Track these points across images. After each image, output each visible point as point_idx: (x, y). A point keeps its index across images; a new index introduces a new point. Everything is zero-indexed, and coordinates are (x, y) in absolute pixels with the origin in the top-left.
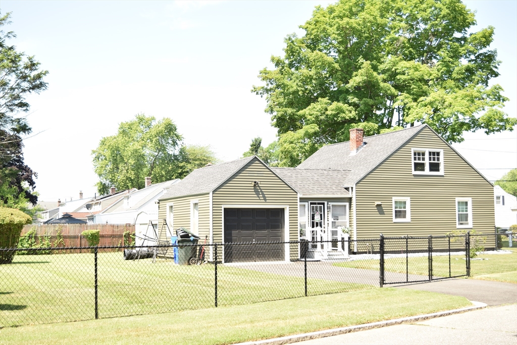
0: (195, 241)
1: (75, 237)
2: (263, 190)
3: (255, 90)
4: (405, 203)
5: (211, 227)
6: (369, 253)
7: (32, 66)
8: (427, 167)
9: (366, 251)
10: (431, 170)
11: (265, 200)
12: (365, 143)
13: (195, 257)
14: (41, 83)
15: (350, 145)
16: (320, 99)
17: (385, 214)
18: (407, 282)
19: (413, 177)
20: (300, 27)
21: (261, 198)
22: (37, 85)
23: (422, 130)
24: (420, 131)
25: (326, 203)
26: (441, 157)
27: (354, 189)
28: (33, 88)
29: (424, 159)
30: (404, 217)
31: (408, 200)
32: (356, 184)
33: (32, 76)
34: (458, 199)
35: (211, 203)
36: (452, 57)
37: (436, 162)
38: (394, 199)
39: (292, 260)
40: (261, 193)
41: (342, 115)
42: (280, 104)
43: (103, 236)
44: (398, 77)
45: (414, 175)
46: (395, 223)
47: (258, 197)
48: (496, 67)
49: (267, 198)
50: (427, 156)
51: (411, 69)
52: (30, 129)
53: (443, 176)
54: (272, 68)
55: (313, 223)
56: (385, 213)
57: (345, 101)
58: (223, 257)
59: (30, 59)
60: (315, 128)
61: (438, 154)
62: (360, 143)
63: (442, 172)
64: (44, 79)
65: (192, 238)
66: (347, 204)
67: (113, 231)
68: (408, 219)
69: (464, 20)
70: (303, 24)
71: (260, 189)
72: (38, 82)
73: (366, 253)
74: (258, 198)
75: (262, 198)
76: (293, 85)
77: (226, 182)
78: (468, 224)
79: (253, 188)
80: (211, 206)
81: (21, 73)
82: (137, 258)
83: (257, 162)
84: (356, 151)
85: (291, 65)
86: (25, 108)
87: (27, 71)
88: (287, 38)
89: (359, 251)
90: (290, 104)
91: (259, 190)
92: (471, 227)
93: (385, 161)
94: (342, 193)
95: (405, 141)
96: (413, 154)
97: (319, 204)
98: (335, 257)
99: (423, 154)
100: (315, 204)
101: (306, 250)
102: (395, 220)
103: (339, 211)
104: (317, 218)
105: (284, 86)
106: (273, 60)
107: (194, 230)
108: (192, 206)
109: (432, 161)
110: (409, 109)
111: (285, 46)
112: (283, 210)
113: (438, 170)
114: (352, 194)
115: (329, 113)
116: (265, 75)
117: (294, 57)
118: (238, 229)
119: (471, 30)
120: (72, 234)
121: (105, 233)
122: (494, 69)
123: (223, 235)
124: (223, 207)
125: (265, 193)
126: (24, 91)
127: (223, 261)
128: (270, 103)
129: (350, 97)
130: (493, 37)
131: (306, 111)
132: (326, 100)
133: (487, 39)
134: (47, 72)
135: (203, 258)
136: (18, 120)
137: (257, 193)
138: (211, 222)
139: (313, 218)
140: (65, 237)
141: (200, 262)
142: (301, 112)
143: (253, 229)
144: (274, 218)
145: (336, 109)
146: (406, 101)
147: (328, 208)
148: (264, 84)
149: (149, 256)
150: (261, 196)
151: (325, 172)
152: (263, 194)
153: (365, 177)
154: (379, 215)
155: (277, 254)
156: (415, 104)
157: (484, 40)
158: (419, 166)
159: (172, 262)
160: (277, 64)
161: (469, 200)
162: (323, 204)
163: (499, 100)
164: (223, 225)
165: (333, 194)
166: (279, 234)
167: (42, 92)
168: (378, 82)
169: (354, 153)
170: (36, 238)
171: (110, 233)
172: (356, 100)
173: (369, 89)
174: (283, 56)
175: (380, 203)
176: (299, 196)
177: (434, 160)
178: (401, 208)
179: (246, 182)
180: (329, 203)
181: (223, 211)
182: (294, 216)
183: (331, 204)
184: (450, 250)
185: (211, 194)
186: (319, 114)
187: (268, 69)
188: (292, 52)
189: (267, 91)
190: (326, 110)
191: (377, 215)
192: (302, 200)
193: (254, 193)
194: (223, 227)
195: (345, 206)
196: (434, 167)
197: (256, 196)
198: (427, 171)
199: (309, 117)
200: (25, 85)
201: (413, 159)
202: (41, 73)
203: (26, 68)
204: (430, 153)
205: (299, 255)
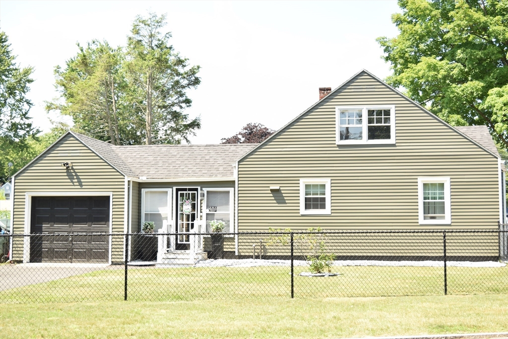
2: (78, 174)
4: (323, 186)
5: (12, 219)
7: (181, 62)
8: (365, 133)
9: (251, 254)
10: (372, 137)
11: (81, 185)
14: (197, 79)
17: (286, 203)
19: (337, 149)
21: (75, 184)
22: (194, 81)
23: (355, 79)
24: (351, 81)
25: (199, 188)
26: (392, 116)
27: (236, 169)
28: (191, 84)
29: (360, 121)
30: (323, 206)
31: (327, 182)
32: (239, 162)
33: (185, 72)
34: (421, 180)
35: (13, 190)
37: (383, 124)
39: (115, 264)
40: (75, 177)
45: (339, 146)
46: (303, 216)
47: (72, 182)
49: (83, 184)
50: (365, 117)
53: (393, 145)
56: (287, 201)
58: (25, 256)
61: (387, 113)
63: (394, 139)
65: (3, 233)
66: (230, 190)
68: (327, 211)
71: (75, 172)
72: (194, 78)
73: (251, 257)
74: (71, 184)
75: (77, 184)
78: (443, 218)
79: (65, 171)
80: (13, 194)
83: (72, 139)
89: (242, 254)
91: (74, 174)
92: (449, 223)
96: (338, 116)
97: (190, 190)
99: (358, 115)
100: (185, 190)
102: (304, 212)
103: (217, 199)
104: (187, 209)
109: (374, 124)
112: (106, 199)
113: (389, 137)
118: (51, 222)
123: (26, 229)
124: (31, 195)
125: (80, 177)
127: (27, 260)
137: (71, 177)
138: (12, 213)
143: (69, 222)
144: (98, 208)
147: (203, 195)
150: (76, 180)
152: (78, 179)
153: (255, 151)
154: (277, 205)
161: (446, 181)
162: (196, 190)
164: (27, 217)
166: (104, 229)
175: (278, 188)
178: (317, 194)
179: (56, 164)
180: (203, 189)
181: (30, 200)
182: (119, 206)
183: (205, 190)
185: (13, 179)
191: (273, 205)
193: (67, 177)
194: (26, 220)
195: (228, 192)
196: (379, 132)
197: (69, 181)
198: (363, 139)
201: (337, 122)
204: (371, 113)
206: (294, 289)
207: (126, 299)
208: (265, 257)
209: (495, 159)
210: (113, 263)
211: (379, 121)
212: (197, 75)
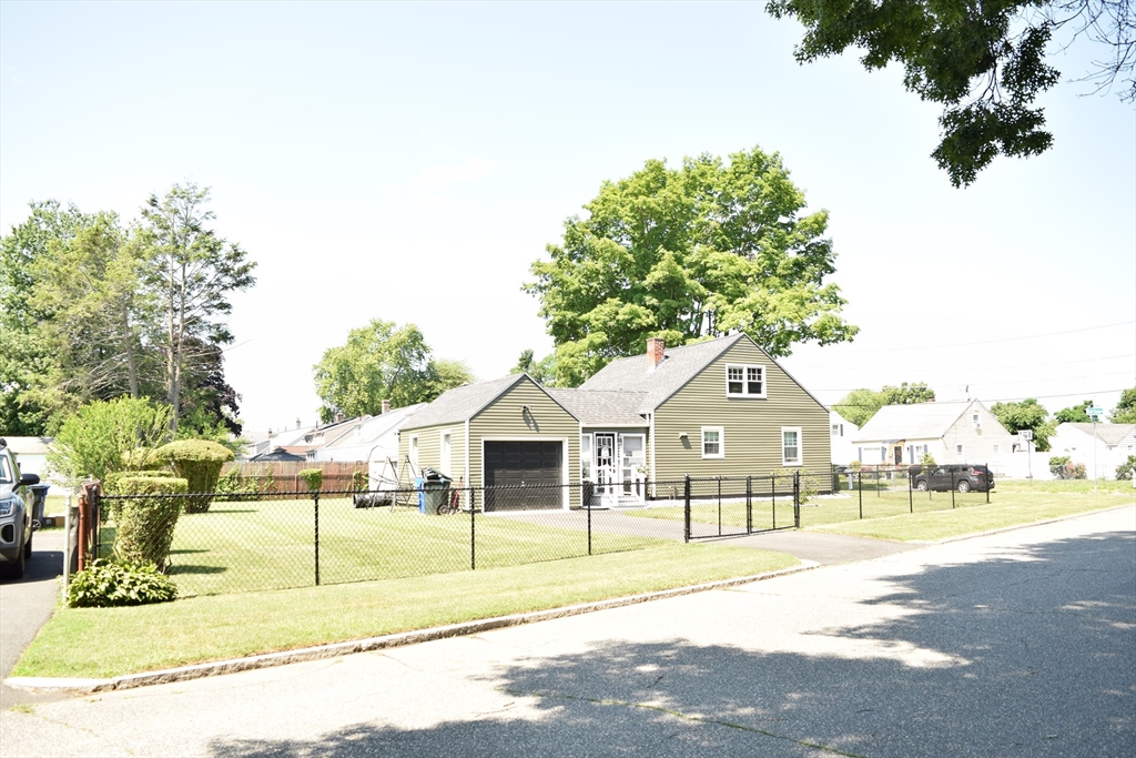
0: (447, 484)
1: (290, 478)
2: (535, 418)
3: (525, 288)
4: (717, 434)
5: (467, 466)
6: (672, 498)
7: (236, 256)
8: (745, 388)
9: (667, 495)
10: (750, 391)
12: (667, 357)
13: (446, 504)
14: (247, 278)
15: (648, 358)
16: (609, 299)
17: (691, 448)
18: (720, 535)
19: (727, 400)
20: (583, 207)
21: (532, 428)
22: (242, 280)
23: (739, 340)
24: (736, 342)
25: (616, 434)
26: (763, 374)
27: (652, 416)
28: (237, 285)
29: (741, 378)
30: (717, 452)
31: (721, 430)
32: (655, 410)
33: (236, 268)
34: (784, 429)
35: (467, 434)
36: (776, 248)
37: (757, 381)
38: (704, 429)
39: (572, 509)
40: (532, 421)
41: (639, 321)
42: (558, 307)
43: (326, 477)
44: (709, 272)
45: (729, 398)
46: (704, 459)
47: (529, 426)
48: (832, 261)
49: (540, 428)
50: (745, 374)
51: (725, 262)
52: (232, 338)
53: (764, 399)
54: (548, 260)
55: (599, 460)
56: (692, 446)
57: (641, 303)
58: (483, 505)
59: (233, 247)
60: (601, 337)
61: (759, 371)
62: (660, 357)
63: (763, 394)
64: (251, 273)
65: (442, 480)
66: (644, 435)
67: (340, 471)
68: (721, 454)
69: (792, 201)
70: (588, 204)
71: (531, 416)
72: (243, 277)
73: (667, 498)
74: (528, 428)
75: (534, 428)
76: (575, 282)
77: (486, 408)
78: (796, 460)
79: (522, 415)
80: (467, 438)
81: (222, 265)
82: (370, 506)
83: (527, 381)
84: (654, 365)
85: (572, 256)
86: (226, 310)
87: (230, 263)
88: (567, 221)
89: (659, 496)
90: (571, 306)
91: (530, 418)
92: (801, 464)
93: (691, 380)
94: (636, 422)
95: (717, 354)
96: (727, 371)
97: (606, 435)
98: (627, 504)
99: (741, 371)
100: (602, 435)
101: (590, 495)
102: (704, 456)
103: (632, 445)
104: (605, 454)
105: (563, 283)
106: (548, 249)
107: (445, 470)
108: (442, 438)
109: (751, 381)
110: (723, 313)
111: (564, 231)
112: (560, 444)
113: (759, 392)
114: (649, 423)
115: (620, 317)
116: (538, 268)
117: (576, 247)
118: (502, 468)
119: (800, 214)
120: (286, 474)
121: (330, 473)
122: (829, 263)
123: (483, 476)
124: (483, 439)
125: (537, 421)
126: (225, 288)
127: (483, 509)
128: (545, 304)
129: (647, 298)
130: (828, 222)
131: (590, 315)
132: (616, 301)
133: (819, 226)
134: (255, 264)
135: (457, 506)
136: (218, 327)
137: (527, 421)
138: (467, 459)
139: (600, 454)
140: (277, 478)
141: (452, 511)
142: (584, 317)
143: (521, 468)
144: (548, 454)
145: (631, 313)
146: (719, 303)
147: (619, 440)
148: (537, 280)
149: (386, 503)
150: (532, 425)
151: (615, 394)
152: (534, 423)
153: (667, 400)
154: (685, 450)
155: (553, 500)
156: (731, 306)
157: (816, 226)
158: (736, 387)
159: (416, 511)
160: (554, 254)
161: (799, 430)
162: (613, 435)
163: (836, 302)
164: (483, 462)
165: (626, 422)
166: (556, 475)
167: (248, 288)
168: (683, 279)
169: (652, 369)
170: (239, 479)
171: (336, 473)
172: (655, 301)
173: (671, 289)
174: (561, 243)
175: (685, 434)
176: (582, 424)
177: (754, 378)
178: (712, 440)
179: (511, 407)
180: (620, 435)
181: (483, 445)
182: (574, 451)
183: (622, 435)
184: (774, 495)
185: (467, 422)
186: (608, 319)
187: (542, 261)
188: (573, 239)
189: (541, 289)
190: (617, 313)
191: (682, 450)
192: (585, 430)
193: (523, 421)
194: (483, 466)
195: (641, 438)
196: (755, 388)
197: (526, 425)
198: (745, 393)
199: (594, 323)
200: (227, 280)
201: (727, 377)
202: (248, 266)
203: (229, 258)
204: (749, 370)
205: (581, 502)
208: (677, 498)
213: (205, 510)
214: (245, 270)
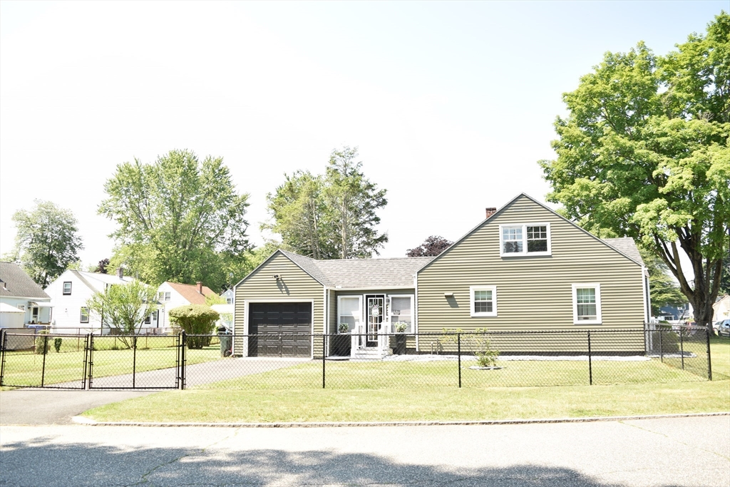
2: (287, 284)
4: (490, 292)
5: (234, 322)
6: (436, 353)
8: (525, 247)
9: (429, 350)
10: (531, 250)
11: (288, 293)
19: (501, 260)
21: (284, 292)
22: (381, 202)
23: (515, 201)
24: (512, 203)
25: (385, 295)
26: (548, 232)
27: (416, 279)
28: (380, 205)
29: (519, 237)
30: (490, 310)
31: (493, 288)
32: (418, 273)
34: (575, 286)
35: (234, 298)
37: (540, 239)
40: (283, 287)
45: (503, 258)
46: (473, 318)
47: (281, 291)
49: (290, 292)
50: (524, 233)
52: (388, 239)
53: (550, 256)
56: (460, 306)
58: (247, 351)
61: (544, 229)
63: (550, 251)
65: (226, 332)
66: (412, 296)
68: (494, 313)
73: (430, 353)
74: (281, 293)
75: (286, 292)
78: (595, 318)
79: (276, 281)
80: (234, 301)
83: (281, 255)
86: (379, 222)
89: (422, 350)
91: (283, 284)
92: (600, 323)
96: (502, 233)
97: (377, 296)
99: (520, 231)
100: (374, 296)
102: (474, 314)
103: (401, 304)
104: (375, 312)
109: (533, 239)
112: (309, 304)
113: (545, 249)
118: (264, 323)
123: (246, 330)
124: (247, 301)
125: (288, 287)
134: (386, 190)
137: (280, 286)
138: (234, 316)
143: (279, 324)
144: (300, 313)
147: (388, 301)
150: (284, 289)
152: (286, 288)
153: (431, 264)
154: (451, 308)
158: (512, 247)
161: (597, 286)
162: (382, 296)
164: (245, 319)
175: (451, 294)
178: (485, 299)
181: (248, 306)
182: (319, 310)
183: (390, 296)
185: (235, 288)
191: (448, 309)
193: (277, 287)
194: (245, 322)
195: (410, 298)
196: (537, 246)
197: (278, 289)
198: (524, 251)
201: (502, 238)
204: (529, 229)
206: (461, 380)
207: (324, 387)
208: (441, 353)
209: (639, 267)
210: (315, 358)
211: (537, 236)
212: (384, 197)
213: (201, 348)
214: (381, 195)
